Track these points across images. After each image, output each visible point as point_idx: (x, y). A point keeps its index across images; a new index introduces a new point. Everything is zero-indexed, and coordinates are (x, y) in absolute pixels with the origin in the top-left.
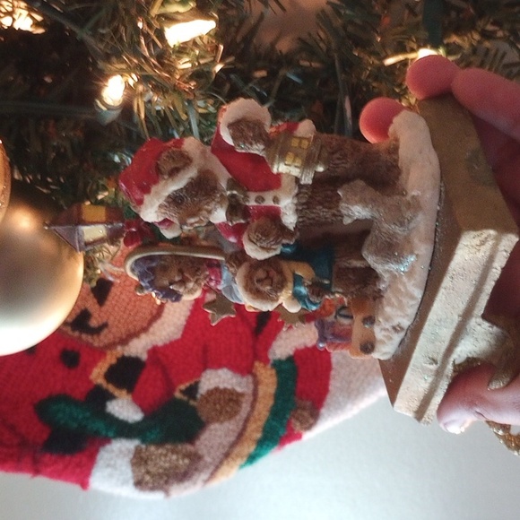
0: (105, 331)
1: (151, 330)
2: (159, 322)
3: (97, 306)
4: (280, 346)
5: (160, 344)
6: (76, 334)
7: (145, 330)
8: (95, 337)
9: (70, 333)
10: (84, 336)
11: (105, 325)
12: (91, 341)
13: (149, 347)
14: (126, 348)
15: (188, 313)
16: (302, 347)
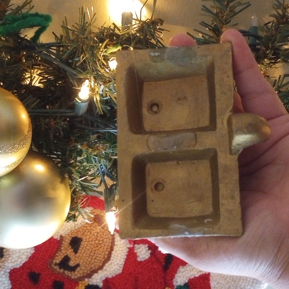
0: (78, 269)
1: (104, 268)
2: (109, 263)
3: (73, 253)
4: (180, 277)
5: (110, 276)
6: (62, 270)
7: (101, 268)
8: (72, 272)
9: (58, 270)
10: (66, 272)
11: (78, 265)
12: (70, 275)
13: (104, 278)
14: (91, 280)
15: (125, 257)
16: (193, 277)
